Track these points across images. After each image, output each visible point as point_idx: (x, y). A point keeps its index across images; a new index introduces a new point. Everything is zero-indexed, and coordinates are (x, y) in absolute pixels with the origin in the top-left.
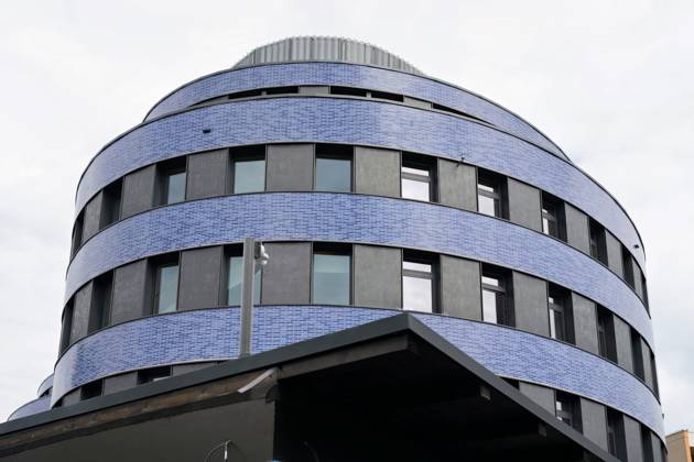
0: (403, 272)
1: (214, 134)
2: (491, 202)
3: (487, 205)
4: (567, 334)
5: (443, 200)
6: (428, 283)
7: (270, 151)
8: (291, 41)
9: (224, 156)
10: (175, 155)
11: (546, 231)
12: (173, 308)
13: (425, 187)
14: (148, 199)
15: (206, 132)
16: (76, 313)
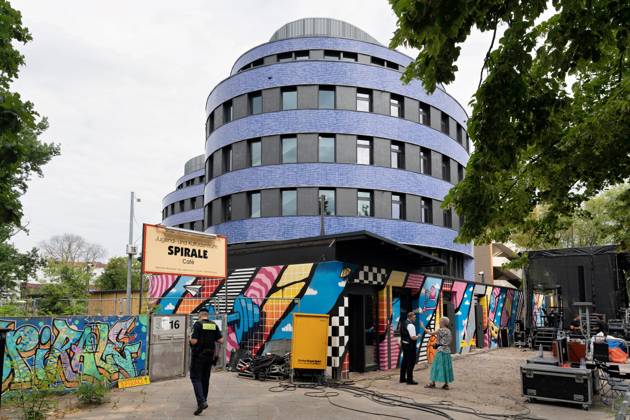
0: (358, 146)
1: (274, 80)
2: (397, 109)
3: (395, 111)
4: (428, 171)
5: (375, 110)
6: (368, 150)
7: (299, 88)
8: (304, 20)
9: (278, 90)
10: (256, 89)
11: (421, 122)
12: (259, 163)
13: (367, 103)
14: (244, 111)
15: (270, 78)
16: (215, 163)
